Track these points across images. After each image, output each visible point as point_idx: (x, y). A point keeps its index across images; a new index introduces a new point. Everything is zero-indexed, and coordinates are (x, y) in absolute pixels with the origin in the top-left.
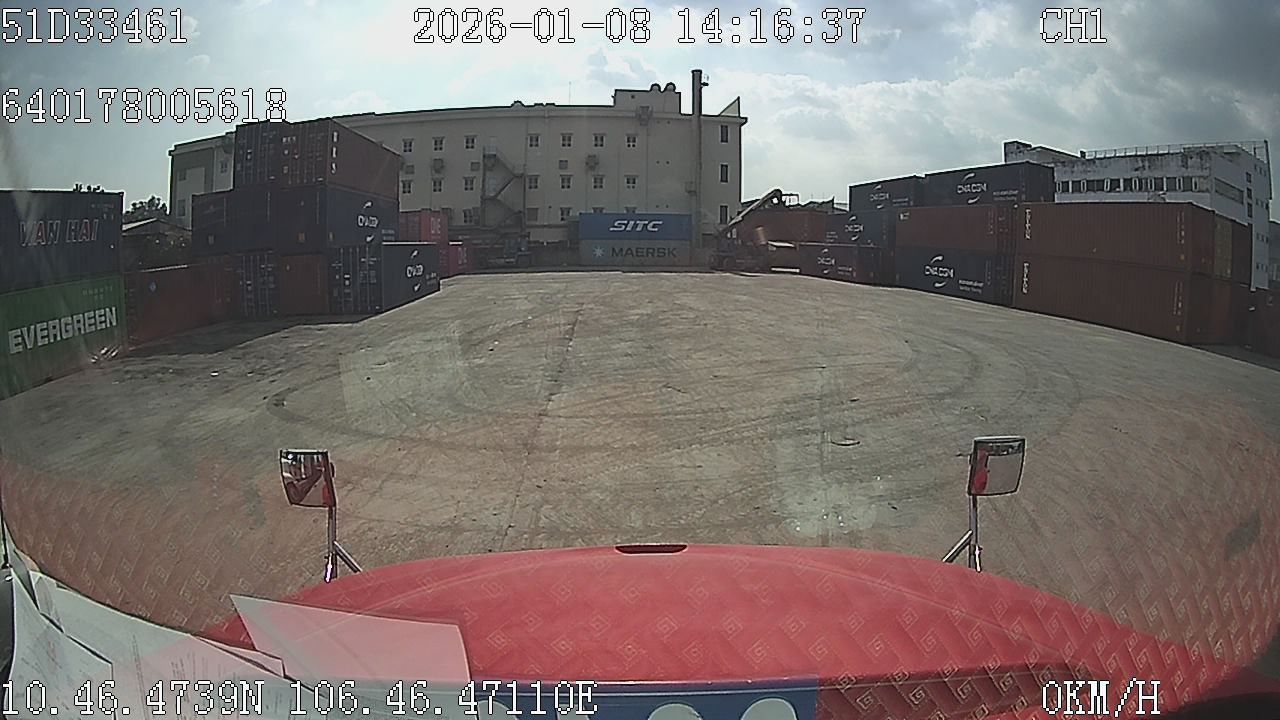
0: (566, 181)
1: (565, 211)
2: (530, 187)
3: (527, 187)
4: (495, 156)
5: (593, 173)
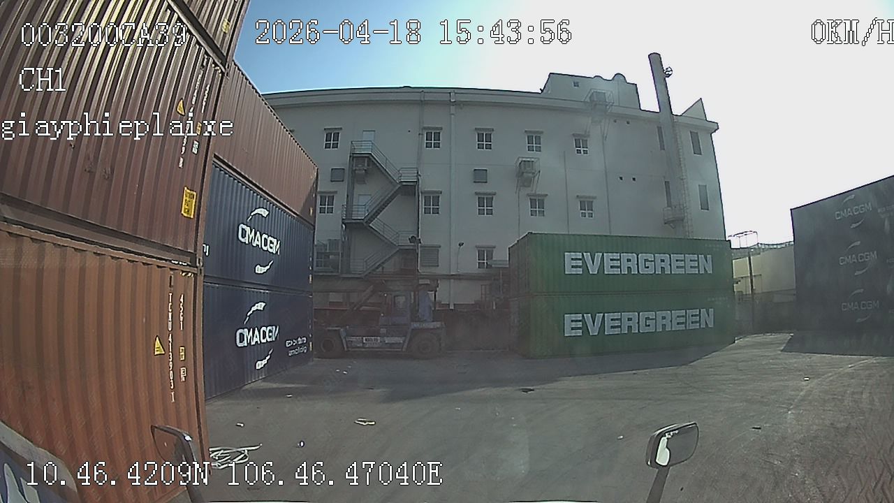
0: (485, 202)
1: (485, 253)
2: (427, 211)
3: (422, 210)
4: (369, 157)
5: (525, 191)
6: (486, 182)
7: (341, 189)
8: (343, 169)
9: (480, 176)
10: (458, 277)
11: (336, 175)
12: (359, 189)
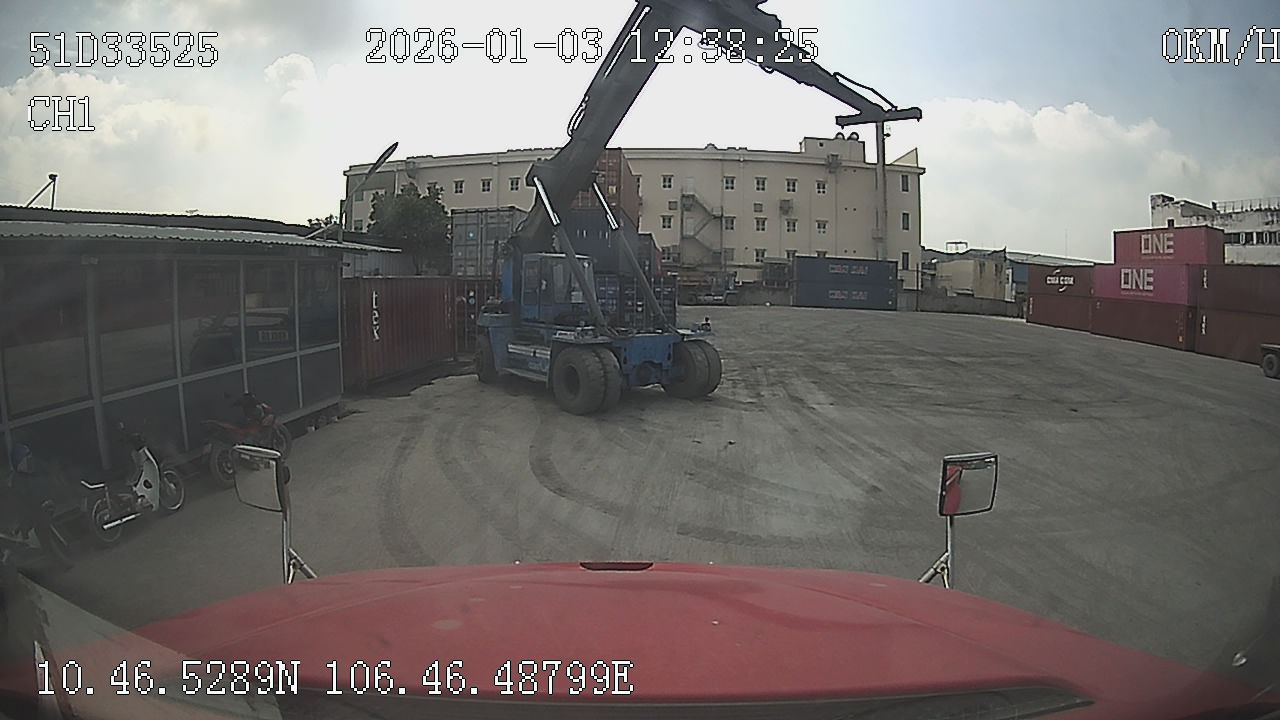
0: (761, 223)
1: (760, 253)
2: (727, 228)
3: (724, 228)
4: (693, 196)
5: (786, 217)
6: (761, 211)
7: (677, 214)
8: (676, 202)
9: (758, 208)
10: (745, 267)
11: (672, 206)
12: (685, 213)
